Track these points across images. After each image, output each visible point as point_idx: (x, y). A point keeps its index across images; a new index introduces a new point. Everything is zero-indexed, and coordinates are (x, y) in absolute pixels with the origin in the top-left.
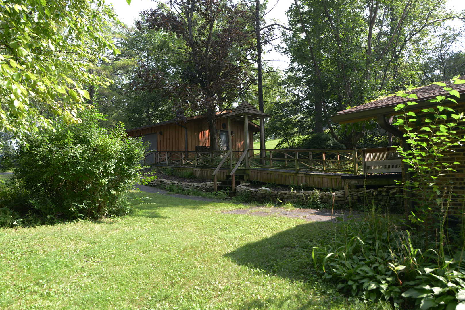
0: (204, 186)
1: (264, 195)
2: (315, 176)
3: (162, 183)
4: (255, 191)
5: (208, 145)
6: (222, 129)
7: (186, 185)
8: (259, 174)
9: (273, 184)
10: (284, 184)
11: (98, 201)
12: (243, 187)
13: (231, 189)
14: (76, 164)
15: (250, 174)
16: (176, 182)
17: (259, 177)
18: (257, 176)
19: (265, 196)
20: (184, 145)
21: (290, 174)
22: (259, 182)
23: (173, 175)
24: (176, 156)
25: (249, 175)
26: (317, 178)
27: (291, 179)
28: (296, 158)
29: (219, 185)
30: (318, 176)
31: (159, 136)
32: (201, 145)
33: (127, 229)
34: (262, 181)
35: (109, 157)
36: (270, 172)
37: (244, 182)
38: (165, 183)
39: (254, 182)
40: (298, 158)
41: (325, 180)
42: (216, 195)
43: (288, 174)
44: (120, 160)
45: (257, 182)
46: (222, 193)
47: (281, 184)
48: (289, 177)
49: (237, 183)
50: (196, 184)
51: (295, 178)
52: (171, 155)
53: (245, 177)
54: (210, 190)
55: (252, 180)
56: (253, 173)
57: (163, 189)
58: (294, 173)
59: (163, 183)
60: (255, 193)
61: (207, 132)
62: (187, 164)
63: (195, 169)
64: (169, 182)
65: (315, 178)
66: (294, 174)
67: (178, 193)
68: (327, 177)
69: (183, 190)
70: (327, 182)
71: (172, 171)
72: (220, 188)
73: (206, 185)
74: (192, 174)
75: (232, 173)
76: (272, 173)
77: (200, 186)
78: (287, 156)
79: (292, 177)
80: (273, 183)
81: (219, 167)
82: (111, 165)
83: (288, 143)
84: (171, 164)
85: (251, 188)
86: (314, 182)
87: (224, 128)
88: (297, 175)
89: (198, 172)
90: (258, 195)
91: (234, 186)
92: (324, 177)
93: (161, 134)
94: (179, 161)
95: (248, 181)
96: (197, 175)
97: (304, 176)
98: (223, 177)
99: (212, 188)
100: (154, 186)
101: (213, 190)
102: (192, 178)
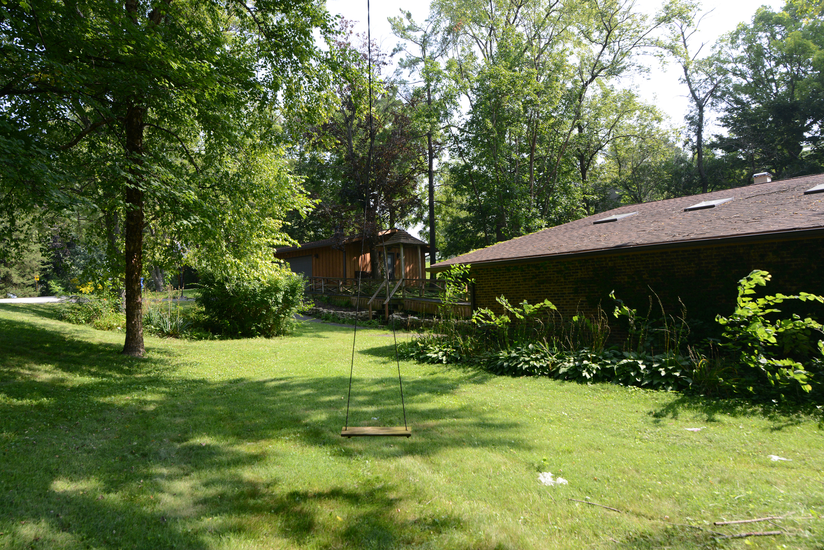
0: (359, 315)
3: (317, 311)
5: (369, 270)
7: (342, 314)
11: (270, 324)
12: (395, 316)
13: (383, 318)
14: (255, 295)
16: (332, 311)
17: (413, 306)
18: (411, 305)
20: (342, 270)
22: (409, 310)
23: (329, 304)
24: (334, 283)
25: (403, 304)
29: (373, 314)
31: (314, 258)
32: (361, 270)
33: (294, 343)
34: (412, 310)
35: (277, 290)
36: (422, 302)
37: (396, 311)
38: (321, 312)
42: (370, 324)
44: (286, 292)
46: (376, 322)
47: (431, 313)
49: (391, 313)
50: (351, 313)
52: (328, 281)
54: (365, 319)
55: (403, 309)
57: (319, 318)
59: (319, 312)
60: (404, 321)
61: (368, 255)
62: (345, 292)
63: (352, 298)
64: (325, 311)
67: (334, 322)
69: (339, 319)
71: (328, 299)
72: (374, 317)
73: (362, 314)
74: (349, 302)
75: (386, 302)
76: (424, 302)
77: (356, 315)
80: (424, 312)
81: (374, 296)
82: (280, 296)
84: (327, 291)
85: (402, 317)
89: (355, 301)
91: (387, 315)
93: (317, 256)
94: (336, 288)
95: (400, 310)
96: (354, 304)
98: (379, 306)
99: (367, 317)
100: (310, 315)
101: (368, 319)
102: (349, 307)
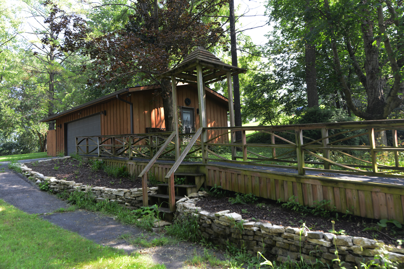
0: (127, 195)
1: (227, 231)
2: (349, 186)
3: (65, 187)
4: (209, 218)
6: (185, 106)
8: (223, 175)
9: (248, 197)
10: (273, 198)
12: (188, 204)
15: (207, 175)
16: (88, 187)
17: (223, 180)
18: (220, 178)
19: (231, 233)
20: (129, 127)
21: (285, 179)
22: (223, 190)
23: (101, 171)
25: (205, 175)
26: (355, 192)
27: (288, 188)
28: (299, 142)
29: (153, 193)
30: (358, 187)
31: (103, 115)
32: (154, 126)
34: (228, 188)
36: (244, 173)
37: (194, 189)
38: (70, 188)
39: (214, 189)
40: (302, 143)
41: (381, 197)
43: (280, 178)
45: (219, 189)
47: (265, 197)
48: (283, 185)
49: (180, 194)
50: (115, 192)
51: (299, 188)
53: (197, 180)
54: (136, 203)
55: (210, 185)
56: (212, 172)
57: (64, 199)
58: (296, 177)
59: (68, 189)
60: (208, 222)
61: (162, 109)
63: (129, 162)
64: (78, 186)
65: (348, 191)
66: (294, 180)
67: (83, 207)
68: (386, 190)
69: (95, 202)
70: (387, 205)
72: (153, 200)
73: (131, 193)
75: (170, 174)
76: (247, 173)
77: (122, 194)
78: (276, 138)
79: (291, 184)
80: (250, 195)
83: (271, 123)
85: (203, 209)
86: (347, 201)
87: (187, 104)
88: (302, 181)
90: (215, 228)
91: (172, 200)
92: (377, 189)
93: (105, 113)
95: (203, 187)
96: (131, 172)
97: (319, 183)
99: (140, 199)
100: (54, 193)
101: (141, 203)
102: (124, 175)
